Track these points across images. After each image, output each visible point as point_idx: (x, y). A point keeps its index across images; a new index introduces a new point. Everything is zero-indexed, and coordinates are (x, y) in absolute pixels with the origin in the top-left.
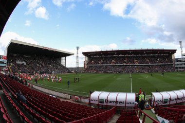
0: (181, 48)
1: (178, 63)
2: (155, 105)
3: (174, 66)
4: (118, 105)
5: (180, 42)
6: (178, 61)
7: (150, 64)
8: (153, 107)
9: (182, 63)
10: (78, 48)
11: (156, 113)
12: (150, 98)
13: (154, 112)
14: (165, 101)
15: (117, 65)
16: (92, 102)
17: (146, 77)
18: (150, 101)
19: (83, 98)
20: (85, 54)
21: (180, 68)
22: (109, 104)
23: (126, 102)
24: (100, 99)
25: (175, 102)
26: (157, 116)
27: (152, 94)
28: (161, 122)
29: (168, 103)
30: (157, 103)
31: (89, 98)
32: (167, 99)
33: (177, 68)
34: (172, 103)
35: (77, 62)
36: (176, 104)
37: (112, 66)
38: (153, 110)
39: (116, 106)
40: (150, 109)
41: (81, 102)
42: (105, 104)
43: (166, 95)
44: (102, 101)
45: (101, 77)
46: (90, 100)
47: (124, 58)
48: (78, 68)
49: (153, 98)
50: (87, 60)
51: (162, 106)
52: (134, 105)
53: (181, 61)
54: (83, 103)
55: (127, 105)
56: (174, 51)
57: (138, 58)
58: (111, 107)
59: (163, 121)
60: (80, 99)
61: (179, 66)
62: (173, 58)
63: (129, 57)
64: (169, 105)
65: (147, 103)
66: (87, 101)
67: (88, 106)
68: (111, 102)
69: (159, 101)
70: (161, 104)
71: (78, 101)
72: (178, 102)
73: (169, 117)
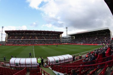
0: (67, 31)
1: (64, 39)
2: (50, 64)
3: (61, 41)
4: (27, 66)
5: (67, 28)
6: (64, 38)
7: (45, 40)
8: (49, 66)
9: (67, 39)
10: (3, 27)
11: (53, 69)
12: (46, 60)
13: (51, 69)
14: (57, 62)
15: (25, 40)
16: (11, 65)
17: (43, 47)
18: (47, 62)
19: (6, 63)
20: (6, 32)
21: (65, 42)
22: (21, 66)
23: (31, 64)
24: (16, 63)
25: (63, 62)
26: (53, 71)
27: (47, 58)
28: (57, 74)
29: (59, 63)
30: (51, 63)
31: (9, 63)
32: (58, 61)
33: (63, 42)
34: (61, 62)
35: (2, 38)
36: (65, 63)
37: (22, 40)
38: (50, 67)
39: (26, 67)
40: (48, 67)
41: (5, 66)
42: (19, 66)
43: (57, 58)
44: (17, 64)
45: (16, 48)
46: (10, 64)
47: (29, 35)
48: (2, 42)
49: (48, 60)
50: (7, 36)
51: (55, 65)
52: (37, 66)
53: (66, 38)
54: (7, 67)
55: (33, 66)
56: (62, 33)
57: (38, 36)
58: (23, 68)
59: (58, 74)
60: (4, 64)
61: (64, 41)
62: (61, 36)
63: (32, 35)
64: (60, 64)
65: (46, 64)
66: (8, 65)
67: (10, 68)
68: (23, 64)
69: (52, 62)
70: (54, 64)
71: (4, 66)
72: (66, 61)
73: (61, 71)
